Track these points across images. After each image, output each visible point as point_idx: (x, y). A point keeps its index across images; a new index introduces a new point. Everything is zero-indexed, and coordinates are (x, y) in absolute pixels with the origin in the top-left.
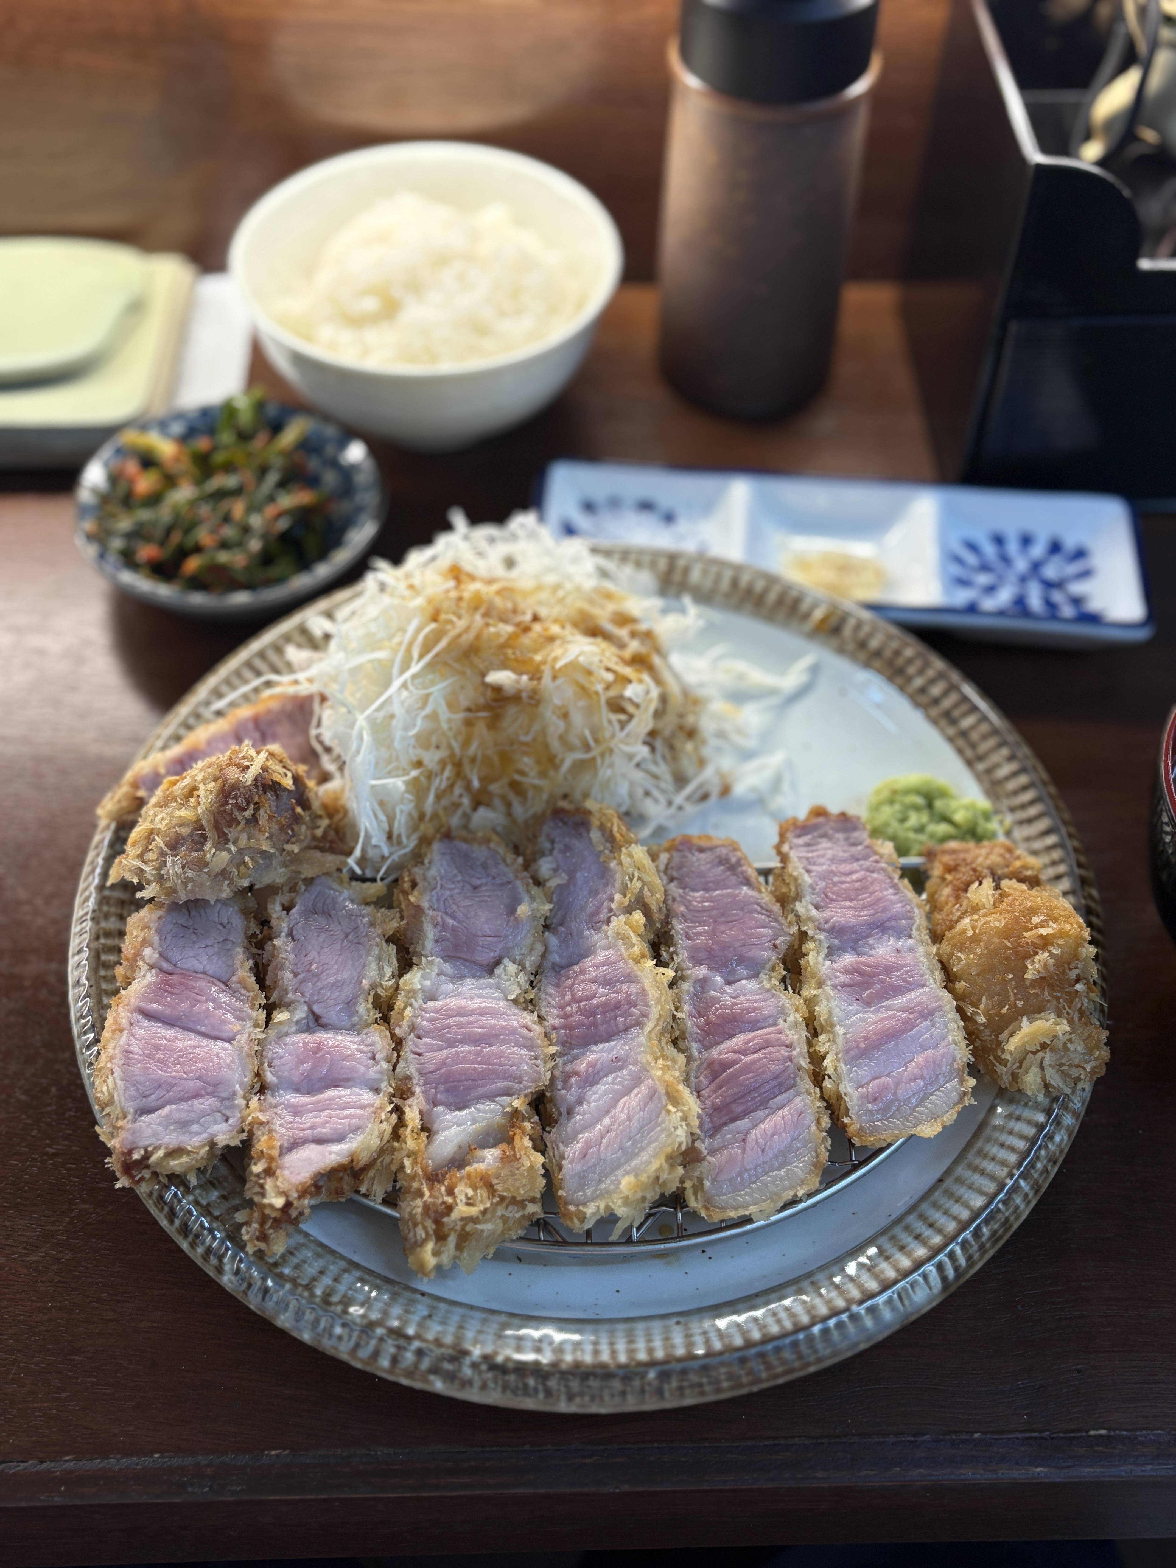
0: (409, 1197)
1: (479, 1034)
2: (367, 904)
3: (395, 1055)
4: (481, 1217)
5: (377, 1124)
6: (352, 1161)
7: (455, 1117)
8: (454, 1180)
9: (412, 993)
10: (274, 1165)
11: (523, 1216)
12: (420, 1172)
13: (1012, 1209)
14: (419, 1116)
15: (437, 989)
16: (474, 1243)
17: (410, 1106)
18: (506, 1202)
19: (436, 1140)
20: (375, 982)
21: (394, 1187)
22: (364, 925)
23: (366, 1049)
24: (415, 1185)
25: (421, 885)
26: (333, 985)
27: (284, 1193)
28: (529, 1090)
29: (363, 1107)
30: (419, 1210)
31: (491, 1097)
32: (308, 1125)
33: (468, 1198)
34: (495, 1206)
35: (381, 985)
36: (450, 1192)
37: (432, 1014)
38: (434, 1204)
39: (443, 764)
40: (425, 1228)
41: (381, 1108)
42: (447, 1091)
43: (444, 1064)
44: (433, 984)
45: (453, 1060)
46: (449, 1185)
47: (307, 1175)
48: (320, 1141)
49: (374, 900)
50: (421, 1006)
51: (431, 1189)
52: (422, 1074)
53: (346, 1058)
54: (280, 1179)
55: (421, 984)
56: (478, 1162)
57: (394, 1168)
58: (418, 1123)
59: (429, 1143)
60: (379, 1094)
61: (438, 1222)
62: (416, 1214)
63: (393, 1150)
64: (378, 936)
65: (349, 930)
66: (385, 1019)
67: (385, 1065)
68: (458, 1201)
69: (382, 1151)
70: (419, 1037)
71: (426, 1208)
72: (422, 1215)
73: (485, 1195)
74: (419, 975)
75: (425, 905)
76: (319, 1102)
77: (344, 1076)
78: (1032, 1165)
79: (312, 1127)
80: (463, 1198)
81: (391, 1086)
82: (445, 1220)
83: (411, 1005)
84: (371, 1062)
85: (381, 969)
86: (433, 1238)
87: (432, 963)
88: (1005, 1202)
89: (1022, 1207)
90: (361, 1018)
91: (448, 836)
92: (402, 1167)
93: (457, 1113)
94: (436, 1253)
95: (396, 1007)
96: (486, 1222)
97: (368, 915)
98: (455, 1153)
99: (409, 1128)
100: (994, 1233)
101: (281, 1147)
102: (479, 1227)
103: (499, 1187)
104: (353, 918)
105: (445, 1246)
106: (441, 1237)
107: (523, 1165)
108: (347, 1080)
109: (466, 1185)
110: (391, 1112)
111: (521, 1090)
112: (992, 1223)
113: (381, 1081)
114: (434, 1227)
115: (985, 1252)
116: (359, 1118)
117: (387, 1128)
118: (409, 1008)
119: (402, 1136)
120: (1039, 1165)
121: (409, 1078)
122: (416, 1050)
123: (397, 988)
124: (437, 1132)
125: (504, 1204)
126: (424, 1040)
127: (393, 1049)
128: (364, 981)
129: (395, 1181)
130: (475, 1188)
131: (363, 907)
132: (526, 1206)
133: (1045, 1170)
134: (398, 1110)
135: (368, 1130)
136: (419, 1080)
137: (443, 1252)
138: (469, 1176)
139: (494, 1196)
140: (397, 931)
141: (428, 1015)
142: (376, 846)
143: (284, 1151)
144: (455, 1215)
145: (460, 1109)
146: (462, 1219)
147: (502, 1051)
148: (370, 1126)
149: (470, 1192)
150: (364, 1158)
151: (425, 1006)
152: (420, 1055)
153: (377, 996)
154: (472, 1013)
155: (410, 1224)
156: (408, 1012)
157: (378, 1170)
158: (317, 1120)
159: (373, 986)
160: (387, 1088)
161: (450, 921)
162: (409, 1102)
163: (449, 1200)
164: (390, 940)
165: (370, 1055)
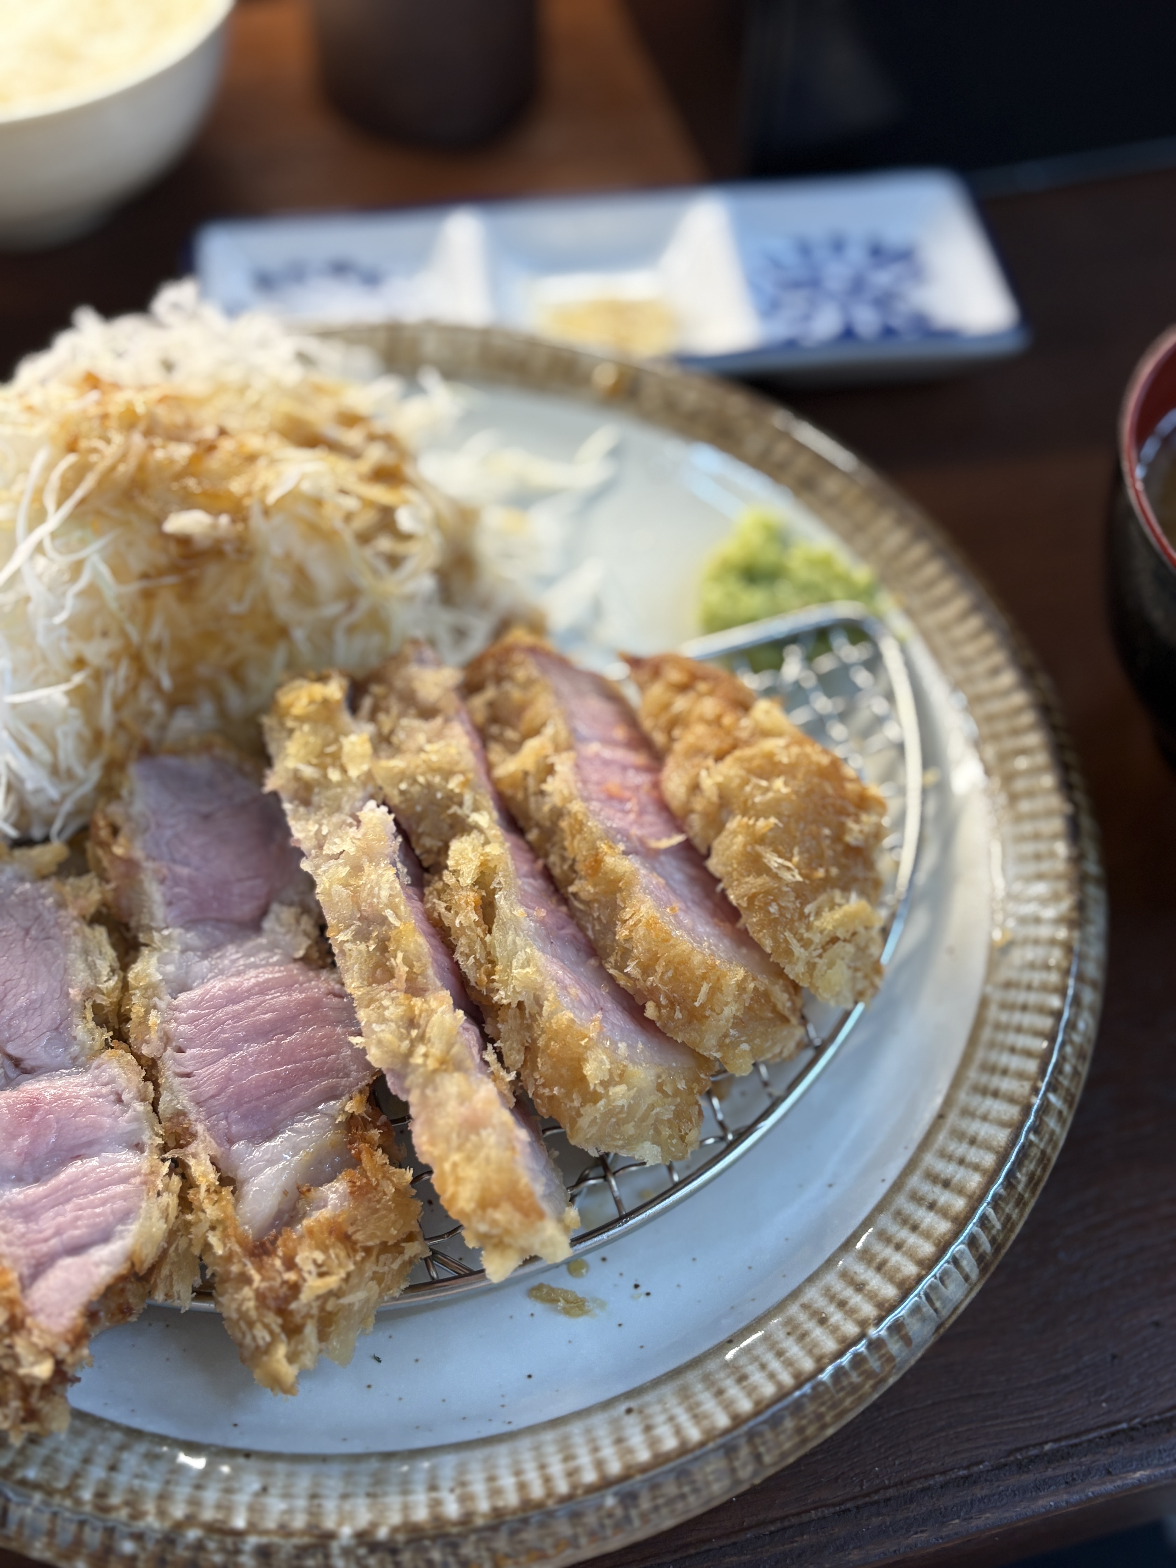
0: (229, 1287)
1: (269, 1021)
2: (44, 877)
3: (151, 1087)
4: (344, 1286)
5: (154, 1200)
6: (133, 1265)
7: (266, 1152)
8: (291, 1244)
9: (151, 990)
10: (18, 1311)
11: (404, 1265)
12: (237, 1248)
13: (1047, 1137)
14: (211, 1168)
15: (187, 973)
16: (343, 1323)
17: (194, 1156)
18: (375, 1253)
19: (248, 1193)
20: (88, 988)
21: (203, 1275)
22: (49, 909)
23: (104, 1090)
24: (235, 1269)
25: (125, 830)
26: (27, 1009)
27: (49, 1352)
28: (364, 1083)
29: (125, 1180)
30: (251, 1304)
31: (310, 1108)
32: (49, 1232)
33: (318, 1266)
34: (359, 1265)
35: (99, 991)
36: (290, 1264)
37: (191, 1012)
38: (271, 1289)
39: (115, 657)
40: (267, 1327)
41: (153, 1172)
42: (244, 1117)
43: (228, 1079)
44: (179, 968)
45: (241, 1070)
46: (285, 1254)
47: (74, 1313)
48: (76, 1249)
49: (53, 868)
50: (169, 1004)
51: (260, 1269)
52: (199, 1104)
53: (79, 1111)
54: (36, 1332)
55: (161, 973)
56: (319, 1208)
57: (196, 1251)
58: (213, 1177)
59: (237, 1201)
60: (142, 1152)
61: (282, 1312)
62: (248, 1310)
63: (188, 1225)
64: (74, 919)
65: (28, 924)
66: (121, 1036)
67: (140, 1107)
68: (306, 1275)
69: (172, 1235)
70: (180, 1050)
71: (261, 1297)
72: (257, 1308)
73: (342, 1254)
74: (154, 960)
75: (138, 854)
76: (56, 1190)
77: (84, 1139)
78: (1058, 1069)
79: (58, 1233)
80: (312, 1268)
81: (157, 1134)
82: (293, 1306)
83: (155, 1007)
84: (117, 1107)
85: (92, 967)
86: (283, 1337)
87: (168, 938)
88: (1036, 1129)
89: (1058, 1130)
90: (82, 1045)
91: (147, 751)
92: (208, 1247)
93: (267, 1144)
94: (292, 1358)
95: (133, 1016)
96: (352, 1290)
97: (50, 894)
98: (280, 1203)
99: (203, 1188)
100: (1031, 1176)
101: (21, 1278)
102: (345, 1301)
103: (359, 1237)
104: (30, 903)
105: (302, 1342)
106: (293, 1330)
107: (385, 1194)
108: (90, 1144)
109: (311, 1248)
110: (169, 1174)
111: (351, 1087)
112: (1026, 1162)
113: (141, 1130)
114: (279, 1321)
115: (1025, 1205)
116: (124, 1196)
117: (170, 1200)
118: (154, 1013)
119: (196, 1203)
120: (1068, 1068)
121: (182, 1113)
122: (182, 1070)
123: (125, 986)
124: (245, 1181)
125: (373, 1258)
126: (190, 1052)
127: (145, 1079)
128: (71, 991)
129: (203, 1268)
130: (324, 1249)
131: (39, 884)
132: (403, 1248)
133: (1076, 1072)
134: (179, 1167)
135: (142, 1212)
136: (199, 1113)
137: (302, 1352)
138: (310, 1232)
139: (355, 1251)
140: (104, 903)
141: (184, 1015)
142: (38, 791)
143: (27, 1282)
144: (305, 1296)
145: (269, 1138)
146: (318, 1297)
147: (310, 1038)
148: (144, 1205)
149: (320, 1257)
150: (149, 1254)
151: (175, 1002)
152: (188, 1075)
153: (96, 1008)
154: (249, 993)
155: (243, 1324)
156: (154, 1018)
157: (173, 1263)
158: (61, 1219)
159: (88, 993)
160: (152, 1139)
161: (184, 871)
162: (191, 1149)
163: (291, 1276)
164: (95, 919)
165: (112, 1097)
